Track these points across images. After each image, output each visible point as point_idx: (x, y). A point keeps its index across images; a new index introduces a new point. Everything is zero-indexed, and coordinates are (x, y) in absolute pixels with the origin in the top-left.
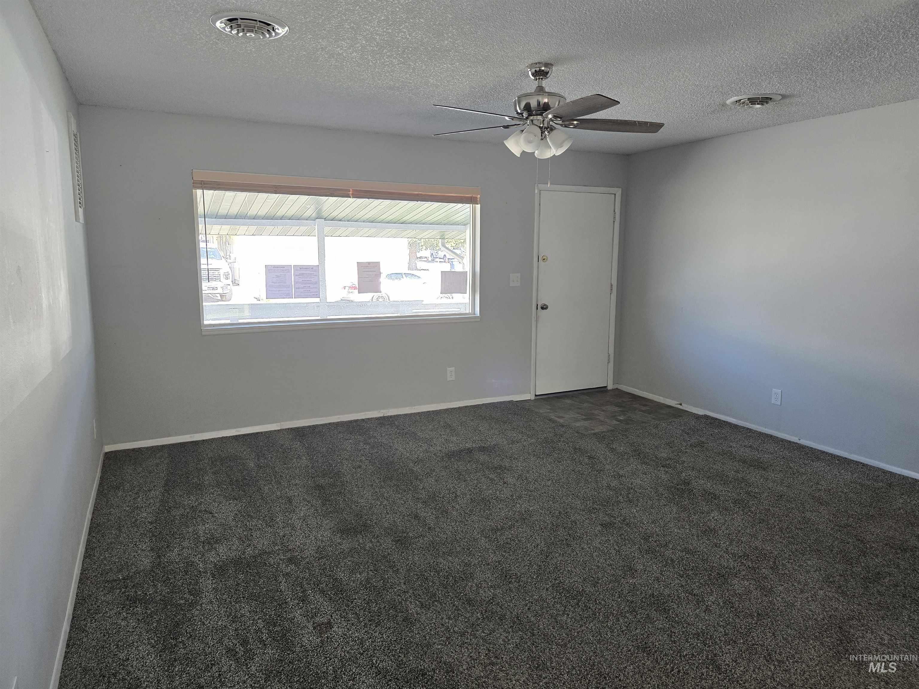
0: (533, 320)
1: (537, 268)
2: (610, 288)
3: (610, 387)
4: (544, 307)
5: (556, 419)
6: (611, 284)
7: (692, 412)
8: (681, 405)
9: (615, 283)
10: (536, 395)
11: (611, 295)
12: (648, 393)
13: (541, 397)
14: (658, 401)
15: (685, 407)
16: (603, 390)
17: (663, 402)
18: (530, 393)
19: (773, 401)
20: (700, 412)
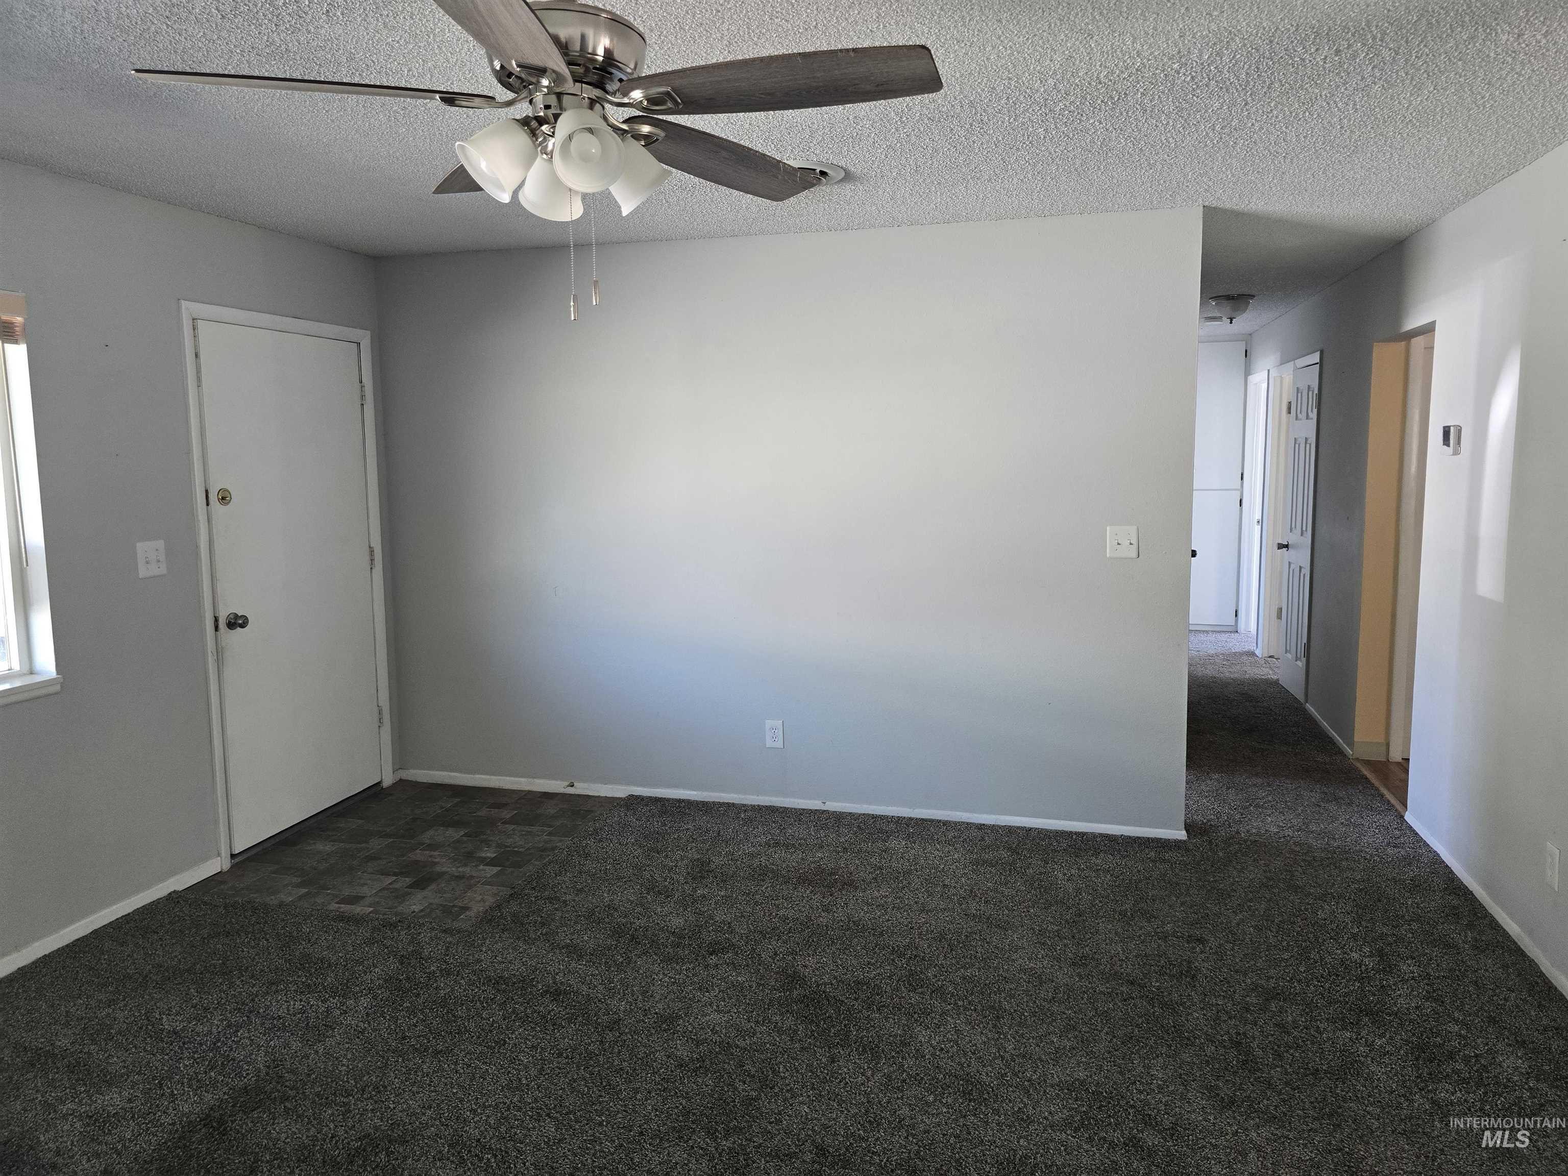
0: (211, 660)
1: (207, 523)
2: (368, 558)
3: (388, 781)
4: (236, 622)
5: (344, 908)
6: (370, 547)
7: (599, 796)
8: (572, 786)
9: (377, 544)
10: (233, 856)
11: (371, 572)
12: (488, 777)
13: (245, 856)
14: (515, 787)
15: (582, 788)
16: (374, 792)
17: (527, 788)
18: (219, 855)
19: (769, 743)
20: (620, 791)
